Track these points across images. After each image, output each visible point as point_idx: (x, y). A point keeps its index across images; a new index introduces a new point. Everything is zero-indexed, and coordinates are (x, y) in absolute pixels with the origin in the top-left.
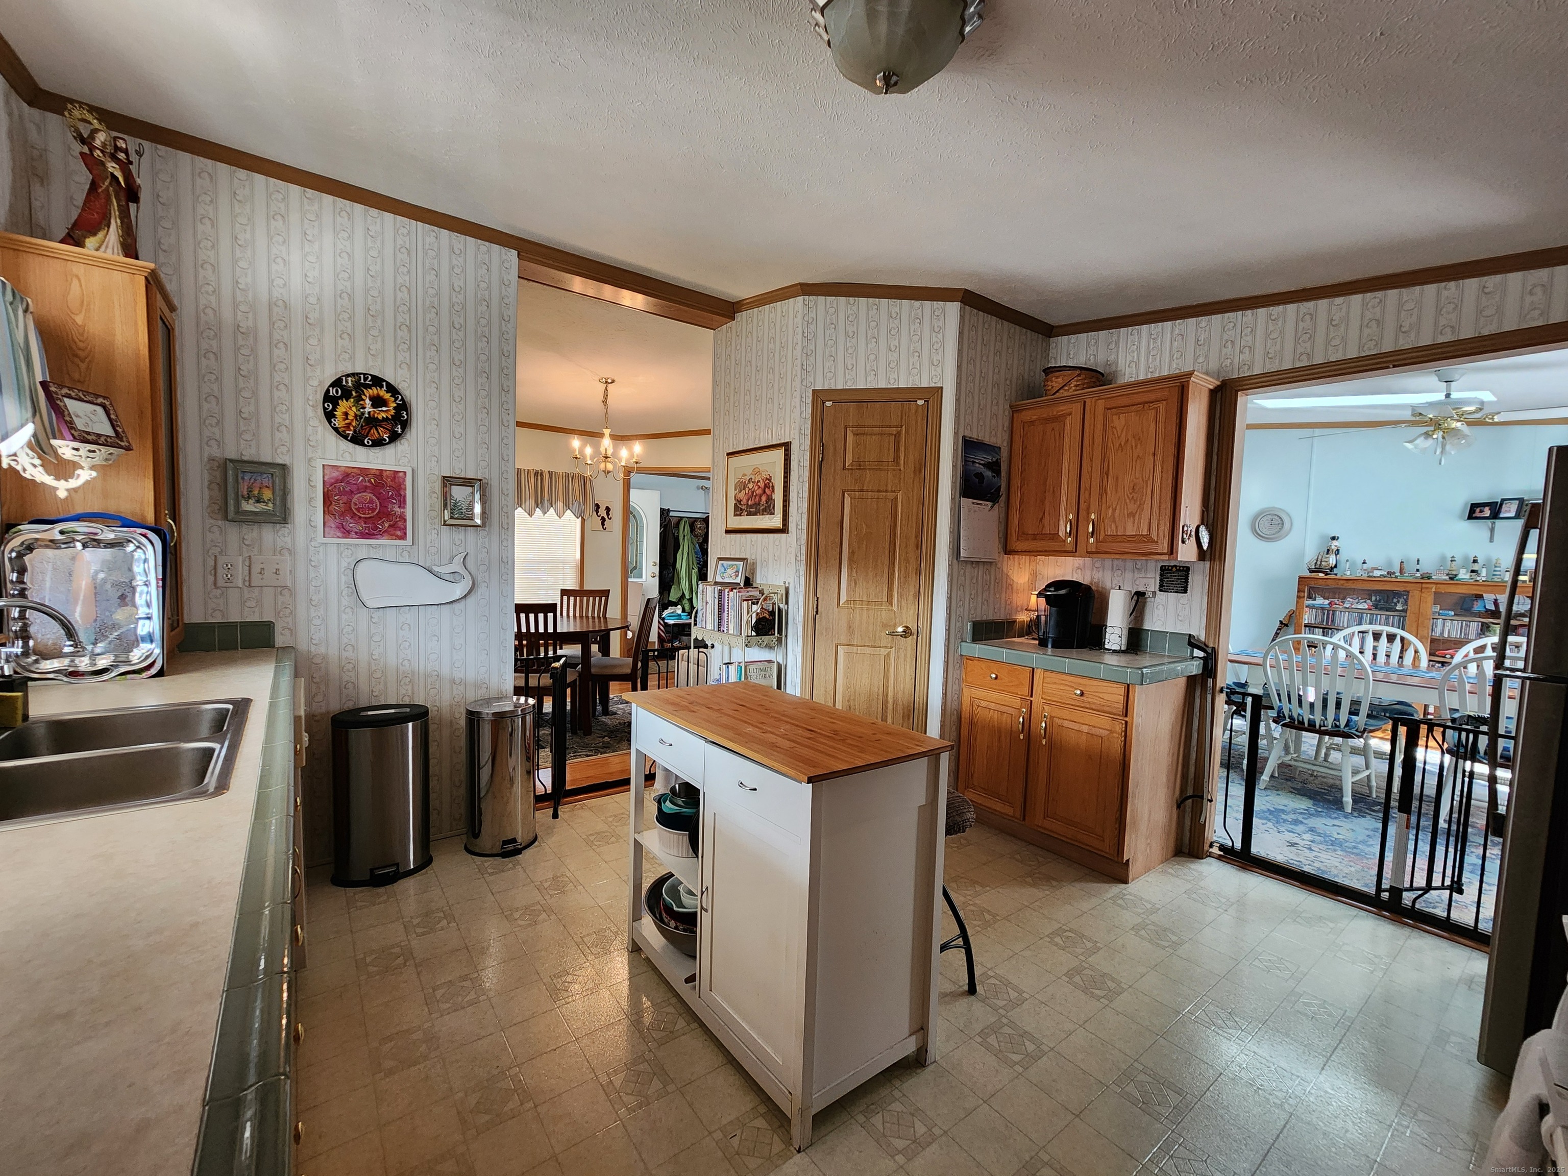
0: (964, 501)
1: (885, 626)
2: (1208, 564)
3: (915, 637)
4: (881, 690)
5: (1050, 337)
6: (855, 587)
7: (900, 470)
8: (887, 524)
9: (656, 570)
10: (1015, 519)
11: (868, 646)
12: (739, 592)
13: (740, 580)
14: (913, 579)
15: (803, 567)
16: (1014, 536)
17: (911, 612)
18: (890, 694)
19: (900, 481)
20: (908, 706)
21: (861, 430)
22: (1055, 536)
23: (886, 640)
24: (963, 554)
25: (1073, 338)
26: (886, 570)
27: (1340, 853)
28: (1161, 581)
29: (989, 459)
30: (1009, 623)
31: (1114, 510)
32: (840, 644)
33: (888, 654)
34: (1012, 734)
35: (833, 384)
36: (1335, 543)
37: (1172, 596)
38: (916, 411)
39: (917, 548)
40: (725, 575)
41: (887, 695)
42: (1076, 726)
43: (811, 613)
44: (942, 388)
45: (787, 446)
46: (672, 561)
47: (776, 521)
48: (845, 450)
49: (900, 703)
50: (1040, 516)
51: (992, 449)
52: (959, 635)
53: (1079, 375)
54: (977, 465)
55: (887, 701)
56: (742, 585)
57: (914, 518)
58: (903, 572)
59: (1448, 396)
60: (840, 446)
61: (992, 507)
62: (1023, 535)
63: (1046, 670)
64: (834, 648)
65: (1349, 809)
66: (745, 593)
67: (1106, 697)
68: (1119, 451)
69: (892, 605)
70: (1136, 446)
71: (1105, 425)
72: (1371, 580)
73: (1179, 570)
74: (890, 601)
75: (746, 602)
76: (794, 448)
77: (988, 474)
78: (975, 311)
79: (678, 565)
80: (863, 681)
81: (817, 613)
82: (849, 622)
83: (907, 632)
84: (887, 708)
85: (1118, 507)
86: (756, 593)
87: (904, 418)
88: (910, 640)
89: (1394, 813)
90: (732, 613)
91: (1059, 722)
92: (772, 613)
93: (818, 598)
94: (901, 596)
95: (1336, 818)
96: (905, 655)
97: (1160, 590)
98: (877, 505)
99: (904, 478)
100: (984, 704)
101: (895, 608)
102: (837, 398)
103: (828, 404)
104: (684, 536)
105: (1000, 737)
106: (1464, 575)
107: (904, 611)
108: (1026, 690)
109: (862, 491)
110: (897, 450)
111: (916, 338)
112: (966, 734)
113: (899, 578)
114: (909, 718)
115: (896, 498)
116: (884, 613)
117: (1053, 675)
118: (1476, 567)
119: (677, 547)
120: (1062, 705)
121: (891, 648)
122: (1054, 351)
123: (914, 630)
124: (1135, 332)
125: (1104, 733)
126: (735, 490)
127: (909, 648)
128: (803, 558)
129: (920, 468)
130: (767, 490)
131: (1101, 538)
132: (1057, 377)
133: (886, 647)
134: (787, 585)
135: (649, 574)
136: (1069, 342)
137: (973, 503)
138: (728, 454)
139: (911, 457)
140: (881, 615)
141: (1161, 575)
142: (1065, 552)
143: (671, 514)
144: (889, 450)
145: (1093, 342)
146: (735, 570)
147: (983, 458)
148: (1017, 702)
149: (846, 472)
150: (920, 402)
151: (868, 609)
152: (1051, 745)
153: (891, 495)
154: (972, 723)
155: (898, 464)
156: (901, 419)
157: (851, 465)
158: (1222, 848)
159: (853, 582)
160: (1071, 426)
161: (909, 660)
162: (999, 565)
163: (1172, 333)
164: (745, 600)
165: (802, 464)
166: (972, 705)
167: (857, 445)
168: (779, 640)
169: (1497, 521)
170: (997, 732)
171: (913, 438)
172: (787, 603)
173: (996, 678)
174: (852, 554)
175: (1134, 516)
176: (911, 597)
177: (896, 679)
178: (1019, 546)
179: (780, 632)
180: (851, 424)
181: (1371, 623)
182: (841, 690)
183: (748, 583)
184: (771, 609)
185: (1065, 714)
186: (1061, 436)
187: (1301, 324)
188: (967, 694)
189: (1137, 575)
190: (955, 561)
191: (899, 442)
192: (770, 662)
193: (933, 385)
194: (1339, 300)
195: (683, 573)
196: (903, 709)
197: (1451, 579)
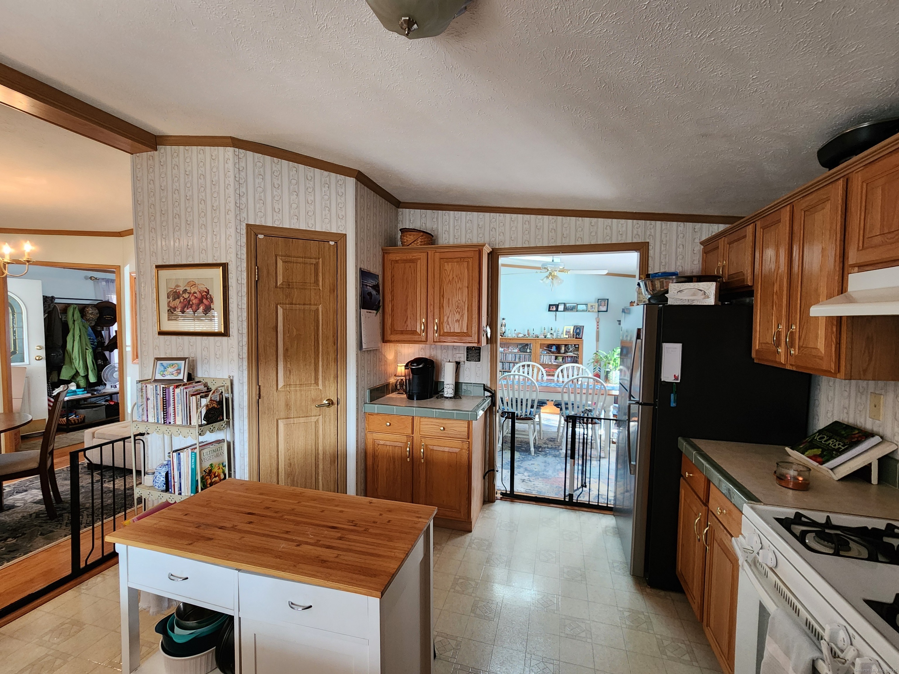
0: (364, 311)
1: (314, 401)
2: (489, 345)
3: (336, 406)
4: (314, 447)
5: (398, 208)
6: (290, 375)
7: (320, 290)
8: (312, 328)
9: (43, 353)
10: (388, 321)
11: (302, 417)
12: (186, 388)
13: (183, 376)
14: (332, 365)
15: (245, 363)
16: (388, 331)
17: (333, 388)
18: (320, 448)
19: (320, 297)
20: (334, 454)
21: (289, 259)
22: (414, 332)
23: (315, 411)
24: (364, 346)
25: (412, 211)
26: (313, 361)
27: (540, 479)
28: (467, 355)
29: (374, 283)
30: (387, 385)
31: (448, 318)
32: (280, 419)
33: (317, 420)
34: (403, 459)
35: (263, 221)
36: (504, 321)
37: (473, 363)
38: (329, 249)
39: (335, 344)
40: (166, 373)
41: (318, 450)
42: (441, 449)
43: (255, 397)
44: (346, 235)
45: (225, 267)
46: (60, 343)
47: (217, 326)
48: (276, 273)
49: (328, 453)
50: (405, 320)
51: (374, 276)
52: (363, 400)
53: (422, 236)
54: (368, 287)
55: (318, 454)
56: (185, 380)
57: (331, 324)
58: (325, 361)
59: (553, 261)
60: (272, 269)
61: (376, 314)
62: (394, 331)
63: (421, 417)
64: (275, 423)
65: (533, 454)
66: (191, 389)
67: (457, 429)
68: (449, 285)
69: (318, 385)
70: (458, 282)
71: (440, 267)
72: (518, 339)
73: (476, 349)
74: (316, 383)
75: (194, 397)
76: (232, 269)
77: (374, 292)
78: (363, 186)
79: (69, 347)
80: (300, 443)
81: (260, 397)
82: (286, 402)
83: (331, 403)
84: (318, 458)
85: (450, 316)
86: (201, 387)
87: (320, 253)
88: (333, 408)
89: (568, 458)
90: (179, 408)
91: (431, 447)
92: (220, 403)
93: (260, 386)
94: (324, 378)
95: (530, 460)
96: (330, 419)
97: (467, 360)
98: (304, 314)
99: (323, 295)
100: (382, 442)
101: (321, 387)
102: (267, 232)
103: (261, 236)
104: (74, 321)
105: (394, 462)
106: (549, 336)
107: (327, 388)
108: (410, 431)
109: (292, 304)
110: (317, 275)
111: (326, 197)
112: (371, 463)
113: (323, 366)
114: (334, 463)
115: (318, 310)
116: (313, 392)
117: (426, 419)
118: (552, 332)
119: (66, 330)
120: (432, 437)
121: (320, 415)
122: (401, 217)
123: (335, 401)
124: (447, 214)
125: (457, 450)
126: (168, 298)
127: (332, 414)
128: (245, 356)
129: (334, 289)
130: (204, 301)
131: (442, 333)
132: (410, 235)
133: (316, 416)
134: (231, 378)
135: (33, 357)
136: (410, 212)
137: (367, 312)
138: (158, 267)
139: (327, 281)
140: (311, 393)
141: (467, 352)
142: (421, 341)
143: (57, 301)
144: (311, 274)
145: (424, 216)
146: (176, 368)
147: (371, 282)
148: (404, 439)
149: (278, 289)
150: (332, 243)
151: (301, 391)
152: (427, 462)
153: (313, 308)
154: (375, 456)
155: (318, 285)
156: (319, 254)
157: (282, 284)
158: (502, 494)
159: (288, 372)
160: (421, 265)
161: (332, 422)
162: (380, 350)
163: (466, 219)
164: (192, 395)
165: (239, 282)
166: (374, 445)
167: (285, 270)
168: (228, 423)
169: (557, 313)
170: (392, 459)
171: (328, 267)
172: (232, 392)
173: (390, 425)
174: (286, 350)
175: (459, 322)
176: (332, 379)
177: (324, 436)
178: (393, 337)
179: (228, 417)
180: (280, 254)
181: (525, 361)
182: (283, 452)
183: (190, 378)
184: (218, 400)
185: (435, 442)
186: (415, 271)
187: (524, 225)
188: (370, 437)
189: (454, 352)
190: (359, 351)
191: (317, 270)
192: (219, 442)
193: (339, 232)
194: (540, 217)
195: (76, 354)
196: (330, 457)
197: (545, 337)
